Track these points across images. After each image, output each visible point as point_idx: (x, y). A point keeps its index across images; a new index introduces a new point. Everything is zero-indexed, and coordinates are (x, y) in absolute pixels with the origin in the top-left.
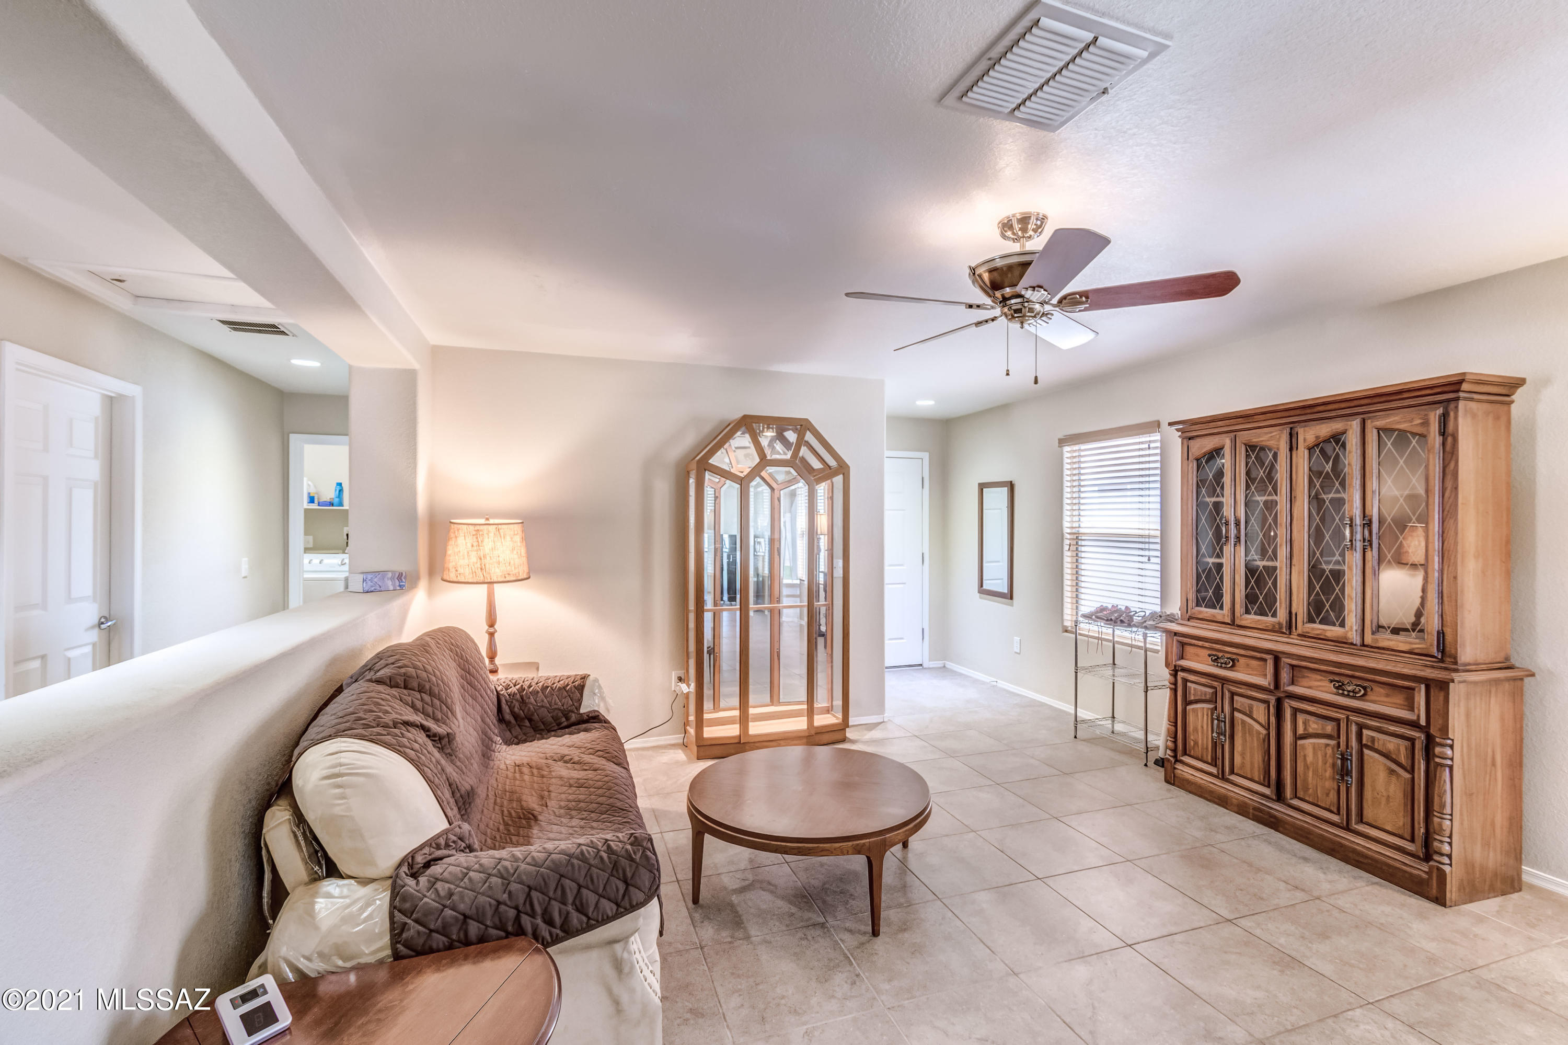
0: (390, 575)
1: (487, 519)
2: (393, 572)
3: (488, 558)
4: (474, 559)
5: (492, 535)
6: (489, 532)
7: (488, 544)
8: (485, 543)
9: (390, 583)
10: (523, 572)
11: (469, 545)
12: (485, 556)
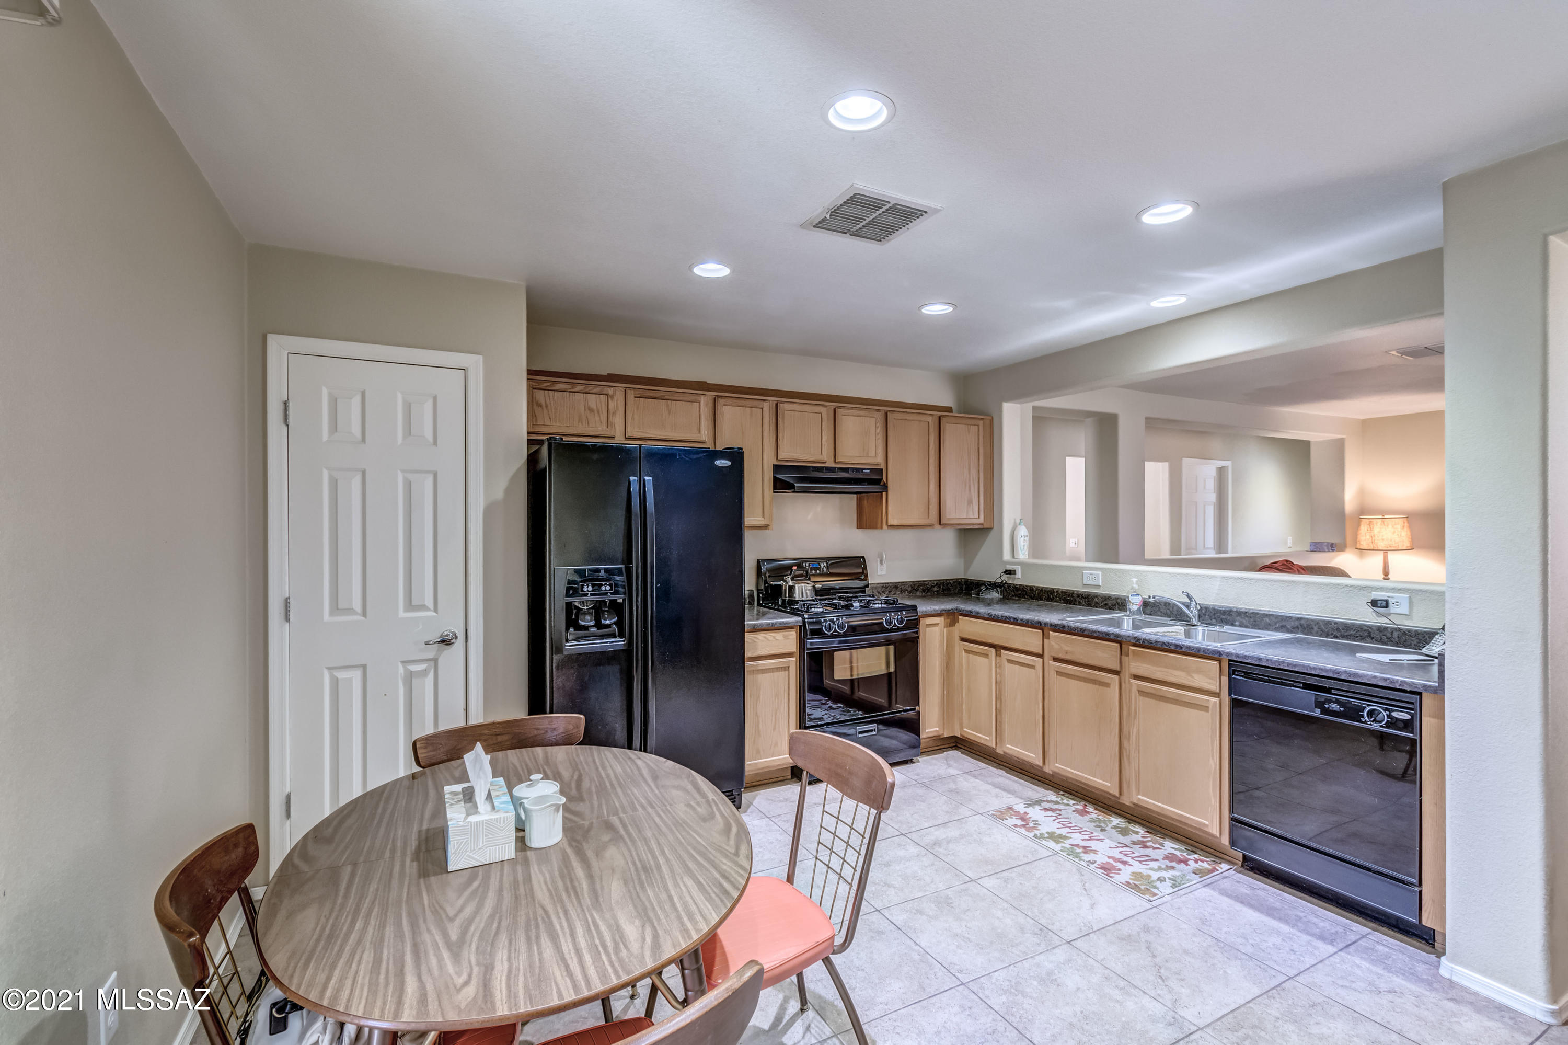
0: (1325, 544)
1: (1383, 516)
2: (1328, 543)
3: (1376, 537)
4: (1368, 537)
5: (1379, 524)
6: (1376, 524)
7: (1376, 530)
8: (1374, 529)
9: (1325, 548)
10: (1407, 544)
11: (1366, 530)
12: (1374, 536)
